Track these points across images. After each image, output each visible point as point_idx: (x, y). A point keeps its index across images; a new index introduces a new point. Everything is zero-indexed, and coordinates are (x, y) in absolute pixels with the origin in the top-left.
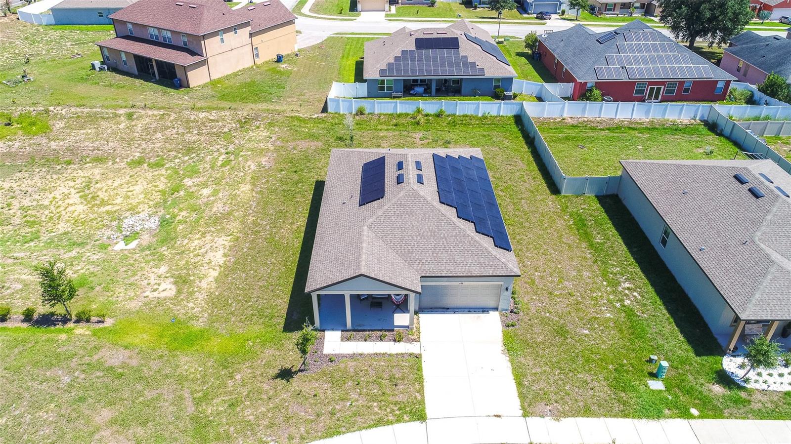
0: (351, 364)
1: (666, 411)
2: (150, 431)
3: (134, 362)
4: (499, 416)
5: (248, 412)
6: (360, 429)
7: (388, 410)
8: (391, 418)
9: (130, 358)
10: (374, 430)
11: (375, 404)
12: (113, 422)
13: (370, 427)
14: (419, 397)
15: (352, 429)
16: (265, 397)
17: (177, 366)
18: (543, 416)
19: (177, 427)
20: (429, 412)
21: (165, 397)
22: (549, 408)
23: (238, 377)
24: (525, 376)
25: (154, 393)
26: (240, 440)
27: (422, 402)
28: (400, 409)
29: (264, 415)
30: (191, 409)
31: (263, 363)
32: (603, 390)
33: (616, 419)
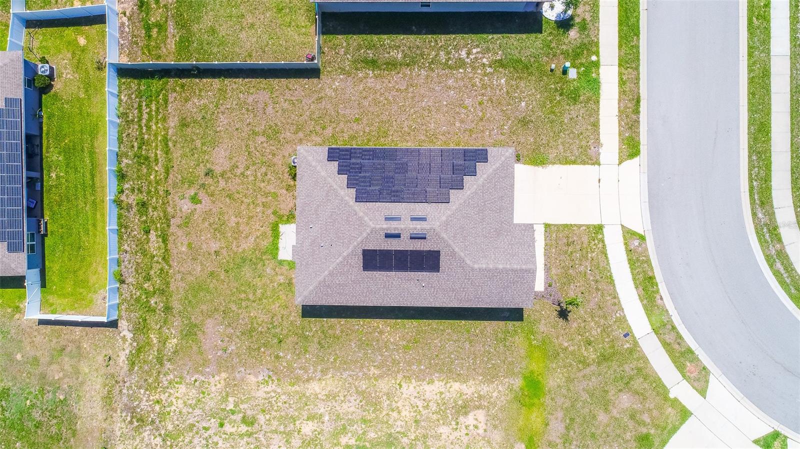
0: (554, 271)
1: (594, 75)
2: (612, 387)
3: (560, 414)
4: (599, 180)
5: (594, 332)
6: (608, 264)
7: (594, 247)
8: (600, 245)
9: (557, 419)
10: (609, 256)
11: (589, 255)
12: (606, 410)
13: (607, 258)
14: (584, 228)
15: (609, 269)
16: (583, 325)
17: (559, 386)
18: (599, 154)
19: (606, 373)
20: (596, 222)
21: (585, 386)
22: (592, 148)
23: (566, 344)
24: (566, 158)
25: (583, 394)
26: (614, 333)
27: (588, 226)
28: (594, 240)
29: (596, 323)
30: (593, 368)
31: (553, 330)
32: (577, 110)
33: (600, 109)
